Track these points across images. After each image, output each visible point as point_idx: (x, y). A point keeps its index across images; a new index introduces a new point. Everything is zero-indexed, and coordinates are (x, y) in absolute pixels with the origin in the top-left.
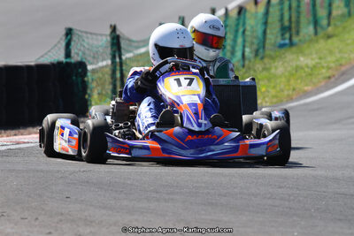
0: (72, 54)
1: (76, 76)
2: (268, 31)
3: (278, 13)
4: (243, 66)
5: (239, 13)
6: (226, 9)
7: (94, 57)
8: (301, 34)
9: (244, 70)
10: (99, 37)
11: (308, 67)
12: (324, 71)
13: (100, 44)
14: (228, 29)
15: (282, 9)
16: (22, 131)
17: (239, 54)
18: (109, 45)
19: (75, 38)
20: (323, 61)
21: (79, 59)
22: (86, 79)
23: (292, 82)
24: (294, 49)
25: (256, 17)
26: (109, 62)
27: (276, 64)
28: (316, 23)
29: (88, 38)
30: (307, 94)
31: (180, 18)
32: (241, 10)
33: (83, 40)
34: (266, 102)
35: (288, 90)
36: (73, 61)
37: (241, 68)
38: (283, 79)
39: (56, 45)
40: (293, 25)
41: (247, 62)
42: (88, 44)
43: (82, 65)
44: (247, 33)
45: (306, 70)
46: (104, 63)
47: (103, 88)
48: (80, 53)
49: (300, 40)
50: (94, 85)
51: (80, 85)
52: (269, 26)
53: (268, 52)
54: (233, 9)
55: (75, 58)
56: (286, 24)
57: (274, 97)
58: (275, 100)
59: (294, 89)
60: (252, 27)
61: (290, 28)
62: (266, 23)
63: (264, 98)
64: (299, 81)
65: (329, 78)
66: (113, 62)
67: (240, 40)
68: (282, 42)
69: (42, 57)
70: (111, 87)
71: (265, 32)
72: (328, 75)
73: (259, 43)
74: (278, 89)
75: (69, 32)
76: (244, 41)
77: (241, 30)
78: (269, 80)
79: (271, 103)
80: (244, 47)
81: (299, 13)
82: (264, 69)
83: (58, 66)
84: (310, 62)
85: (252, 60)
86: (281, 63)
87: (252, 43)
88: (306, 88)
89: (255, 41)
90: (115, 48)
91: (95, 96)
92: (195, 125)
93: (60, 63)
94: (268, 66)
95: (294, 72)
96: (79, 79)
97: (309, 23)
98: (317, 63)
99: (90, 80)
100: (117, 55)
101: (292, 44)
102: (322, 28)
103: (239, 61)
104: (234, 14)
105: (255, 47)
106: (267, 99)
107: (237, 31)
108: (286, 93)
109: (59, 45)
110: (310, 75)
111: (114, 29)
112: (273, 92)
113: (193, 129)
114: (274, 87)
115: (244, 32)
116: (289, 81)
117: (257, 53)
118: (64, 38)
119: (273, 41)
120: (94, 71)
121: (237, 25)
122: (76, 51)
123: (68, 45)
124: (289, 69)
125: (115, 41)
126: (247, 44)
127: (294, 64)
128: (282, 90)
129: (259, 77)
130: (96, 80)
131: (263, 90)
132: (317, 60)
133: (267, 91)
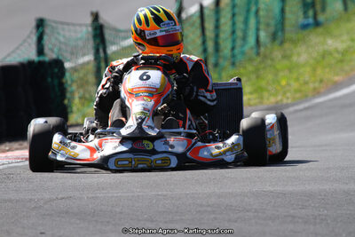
0: (46, 50)
1: (52, 78)
2: (287, 9)
4: (258, 54)
7: (72, 53)
8: (329, 9)
9: (259, 59)
10: (78, 28)
11: (337, 51)
13: (79, 36)
14: (237, 10)
17: (252, 40)
18: (91, 37)
19: (48, 31)
21: (54, 56)
22: (64, 81)
23: (319, 71)
24: (320, 30)
26: (89, 58)
27: (298, 49)
29: (63, 30)
30: (337, 86)
33: (58, 33)
34: (288, 98)
35: (314, 82)
36: (47, 59)
37: (255, 57)
38: (308, 69)
39: (25, 41)
41: (262, 49)
42: (64, 36)
43: (58, 64)
44: (261, 13)
45: (337, 55)
46: (86, 59)
48: (56, 50)
49: (327, 20)
50: (74, 87)
51: (57, 89)
53: (288, 35)
55: (50, 55)
57: (296, 91)
58: (298, 95)
59: (321, 81)
60: (267, 5)
61: (313, 5)
63: (285, 93)
64: (327, 70)
66: (97, 58)
67: (252, 21)
68: (306, 22)
69: (9, 55)
71: (283, 11)
73: (276, 25)
74: (302, 81)
75: (41, 24)
76: (258, 23)
77: (253, 9)
78: (290, 70)
79: (294, 98)
80: (258, 30)
82: (285, 57)
83: (28, 67)
84: (341, 46)
85: (269, 45)
86: (304, 48)
87: (268, 25)
88: (336, 78)
89: (273, 23)
90: (98, 41)
91: (77, 101)
93: (31, 63)
94: (288, 53)
95: (320, 59)
96: (56, 82)
98: (349, 47)
99: (69, 82)
100: (101, 51)
101: (317, 24)
103: (252, 48)
105: (272, 29)
106: (289, 94)
107: (248, 11)
108: (311, 86)
109: (29, 40)
110: (342, 61)
111: (96, 17)
112: (295, 85)
114: (297, 79)
115: (257, 12)
116: (314, 70)
117: (274, 37)
118: (34, 31)
120: (75, 70)
121: (249, 3)
122: (50, 46)
123: (40, 39)
124: (315, 55)
125: (98, 32)
126: (262, 27)
127: (321, 48)
128: (306, 83)
129: (278, 67)
130: (76, 82)
131: (283, 83)
132: (349, 43)
133: (288, 84)
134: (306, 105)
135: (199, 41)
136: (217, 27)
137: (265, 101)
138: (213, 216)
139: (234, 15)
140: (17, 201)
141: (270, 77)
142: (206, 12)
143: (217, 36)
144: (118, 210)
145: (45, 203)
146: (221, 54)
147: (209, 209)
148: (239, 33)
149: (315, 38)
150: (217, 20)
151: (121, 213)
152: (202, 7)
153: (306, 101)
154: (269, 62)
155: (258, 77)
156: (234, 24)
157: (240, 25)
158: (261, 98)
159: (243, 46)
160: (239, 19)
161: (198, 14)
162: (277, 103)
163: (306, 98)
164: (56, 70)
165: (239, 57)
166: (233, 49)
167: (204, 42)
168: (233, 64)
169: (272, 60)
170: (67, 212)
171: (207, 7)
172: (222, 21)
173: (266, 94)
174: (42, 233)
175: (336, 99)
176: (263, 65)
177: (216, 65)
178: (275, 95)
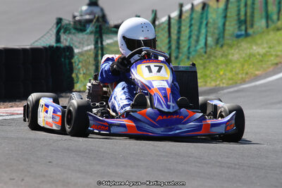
0: (62, 40)
1: (65, 59)
2: (227, 23)
3: (236, 9)
4: (206, 52)
5: (203, 8)
6: (193, 5)
8: (255, 27)
9: (206, 56)
11: (259, 55)
12: (272, 58)
14: (193, 22)
15: (239, 6)
16: (17, 103)
17: (202, 43)
20: (272, 50)
21: (67, 44)
22: (73, 61)
23: (246, 67)
24: (249, 39)
25: (217, 12)
26: (93, 47)
27: (233, 51)
28: (268, 17)
30: (257, 78)
31: (153, 11)
32: (204, 6)
34: (223, 83)
35: (242, 74)
36: (62, 45)
37: (203, 54)
38: (239, 65)
39: (48, 32)
40: (248, 19)
41: (209, 49)
43: (69, 50)
44: (209, 25)
45: (258, 57)
46: (89, 48)
47: (87, 69)
48: (69, 40)
49: (254, 32)
50: (80, 66)
51: (67, 66)
52: (228, 19)
53: (227, 41)
54: (198, 4)
55: (64, 43)
56: (243, 18)
57: (230, 79)
58: (231, 82)
59: (247, 74)
60: (214, 20)
61: (245, 21)
62: (225, 17)
63: (222, 80)
64: (251, 67)
65: (277, 64)
66: (95, 48)
67: (203, 31)
68: (239, 33)
69: (36, 41)
70: (94, 68)
71: (224, 24)
72: (275, 62)
73: (219, 34)
74: (234, 72)
75: (59, 21)
76: (207, 31)
77: (205, 22)
78: (226, 65)
79: (228, 84)
80: (206, 36)
81: (253, 8)
82: (222, 55)
83: (49, 49)
84: (262, 51)
85: (214, 47)
86: (237, 51)
87: (214, 33)
88: (257, 72)
89: (216, 31)
90: (97, 35)
91: (81, 76)
92: (165, 107)
93: (51, 47)
94: (226, 53)
95: (247, 58)
96: (67, 61)
97: (262, 18)
98: (267, 52)
99: (77, 63)
100: (99, 42)
101: (247, 35)
102: (273, 22)
103: (202, 48)
104: (199, 9)
105: (216, 36)
106: (224, 81)
107: (201, 23)
108: (240, 76)
109: (51, 32)
110: (261, 61)
112: (229, 75)
113: (163, 109)
114: (231, 71)
115: (207, 24)
116: (243, 66)
117: (217, 42)
118: (55, 26)
119: (231, 32)
120: (81, 54)
121: (202, 18)
122: (65, 37)
123: (58, 32)
124: (244, 55)
125: (98, 29)
126: (209, 34)
127: (248, 52)
128: (237, 74)
129: (218, 62)
130: (82, 62)
131: (221, 73)
132: (267, 49)
133: (224, 74)
134: (236, 89)
135: (167, 41)
136: (179, 32)
137: (208, 84)
138: (166, 159)
139: (191, 25)
140: (35, 139)
141: (213, 68)
142: (172, 21)
143: (179, 38)
144: (102, 150)
145: (54, 142)
146: (181, 51)
147: (164, 154)
148: (194, 38)
149: (244, 44)
150: (180, 28)
151: (104, 152)
152: (170, 18)
153: (236, 86)
154: (213, 58)
155: (205, 68)
156: (191, 31)
157: (195, 32)
158: (206, 82)
159: (196, 47)
160: (195, 28)
161: (167, 22)
162: (216, 86)
163: (236, 84)
164: (68, 54)
165: (193, 53)
166: (189, 48)
167: (170, 42)
168: (188, 58)
169: (215, 57)
170: (68, 149)
171: (173, 18)
172: (183, 28)
173: (209, 80)
174: (50, 162)
175: (256, 86)
176: (208, 60)
177: (177, 58)
178: (215, 80)
